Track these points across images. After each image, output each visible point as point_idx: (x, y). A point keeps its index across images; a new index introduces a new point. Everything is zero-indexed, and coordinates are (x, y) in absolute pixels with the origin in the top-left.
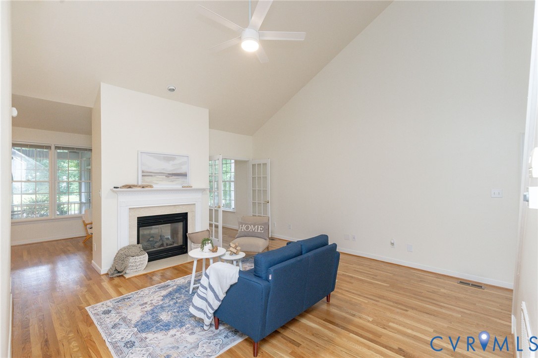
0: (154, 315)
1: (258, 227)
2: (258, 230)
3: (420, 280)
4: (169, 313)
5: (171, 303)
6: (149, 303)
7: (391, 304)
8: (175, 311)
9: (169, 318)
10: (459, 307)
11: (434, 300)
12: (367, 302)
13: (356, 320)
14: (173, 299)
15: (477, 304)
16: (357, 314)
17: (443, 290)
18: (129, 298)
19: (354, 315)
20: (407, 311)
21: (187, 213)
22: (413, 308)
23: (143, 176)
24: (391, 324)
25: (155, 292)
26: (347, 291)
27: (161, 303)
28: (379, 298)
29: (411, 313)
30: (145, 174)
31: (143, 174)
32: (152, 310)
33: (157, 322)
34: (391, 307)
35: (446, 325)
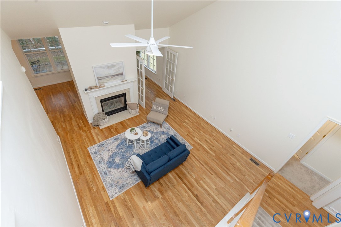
0: (113, 158)
1: (162, 108)
2: (162, 110)
3: (233, 153)
4: (119, 158)
5: (119, 152)
6: (111, 150)
7: (208, 168)
8: (121, 157)
9: (118, 162)
10: (236, 176)
11: (229, 170)
12: (199, 165)
13: (189, 176)
14: (120, 149)
15: (246, 176)
16: (191, 173)
17: (238, 164)
18: (103, 145)
19: (189, 173)
20: (212, 174)
21: (125, 93)
22: (216, 174)
23: (98, 80)
24: (201, 182)
25: (113, 142)
26: (194, 156)
27: (115, 151)
28: (206, 164)
29: (213, 177)
30: (99, 79)
31: (98, 79)
32: (112, 155)
33: (114, 163)
34: (207, 171)
35: (222, 186)
